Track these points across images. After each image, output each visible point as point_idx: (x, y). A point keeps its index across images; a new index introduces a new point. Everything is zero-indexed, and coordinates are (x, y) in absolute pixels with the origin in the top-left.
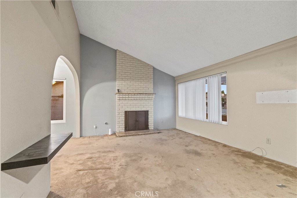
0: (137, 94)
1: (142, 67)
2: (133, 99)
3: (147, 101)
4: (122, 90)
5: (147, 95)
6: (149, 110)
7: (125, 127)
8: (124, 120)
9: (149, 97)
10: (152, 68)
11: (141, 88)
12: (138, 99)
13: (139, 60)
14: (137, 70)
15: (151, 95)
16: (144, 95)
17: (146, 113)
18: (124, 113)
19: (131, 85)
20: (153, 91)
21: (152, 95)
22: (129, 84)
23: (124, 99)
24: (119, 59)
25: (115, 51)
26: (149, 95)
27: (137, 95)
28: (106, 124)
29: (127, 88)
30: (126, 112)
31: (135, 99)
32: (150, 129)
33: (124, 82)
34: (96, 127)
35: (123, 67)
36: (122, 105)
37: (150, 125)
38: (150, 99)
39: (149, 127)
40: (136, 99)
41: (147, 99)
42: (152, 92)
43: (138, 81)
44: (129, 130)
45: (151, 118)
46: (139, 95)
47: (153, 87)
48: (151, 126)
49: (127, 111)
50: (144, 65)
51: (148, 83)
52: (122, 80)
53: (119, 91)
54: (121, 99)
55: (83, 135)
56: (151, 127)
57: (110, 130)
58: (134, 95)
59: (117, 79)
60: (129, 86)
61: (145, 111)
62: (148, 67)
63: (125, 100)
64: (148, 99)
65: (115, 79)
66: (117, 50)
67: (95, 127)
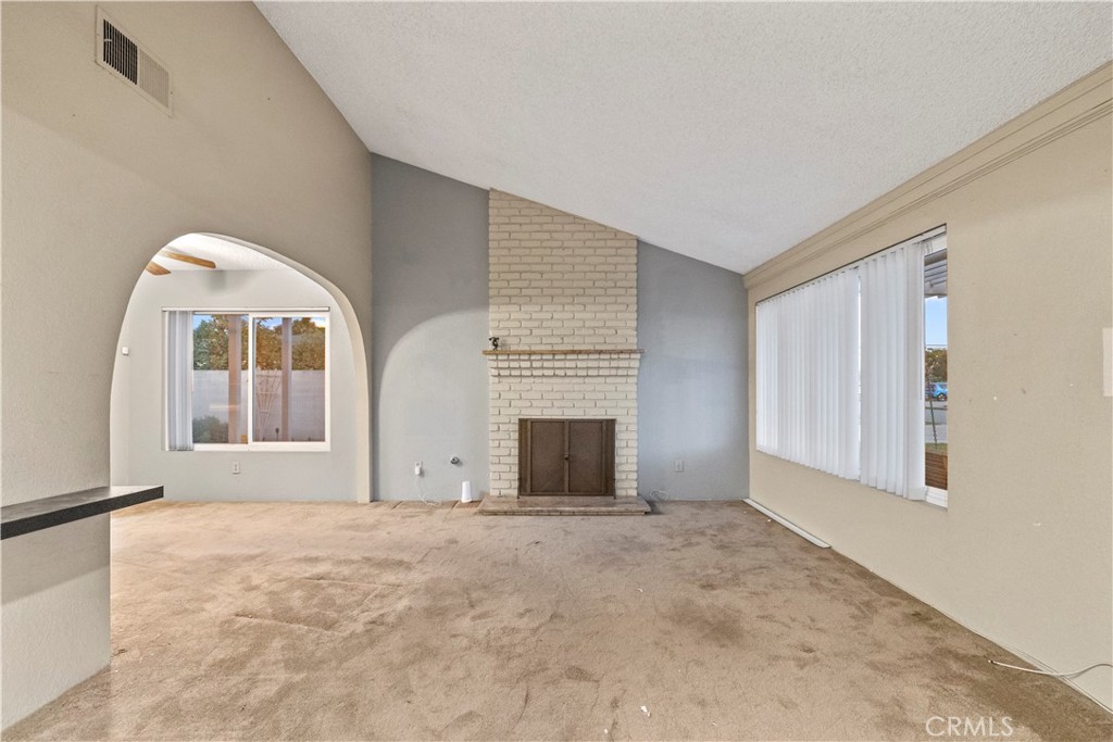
0: (565, 353)
1: (588, 244)
2: (550, 372)
3: (608, 380)
4: (510, 341)
5: (607, 356)
6: (619, 419)
7: (520, 479)
8: (515, 452)
9: (614, 364)
10: (635, 243)
11: (583, 332)
12: (569, 373)
13: (575, 217)
14: (568, 260)
15: (622, 356)
16: (591, 357)
17: (606, 429)
18: (517, 427)
19: (542, 321)
20: (635, 340)
21: (627, 356)
22: (535, 316)
23: (514, 373)
24: (498, 224)
25: (485, 194)
26: (614, 356)
27: (562, 357)
28: (456, 462)
29: (529, 332)
30: (522, 422)
31: (558, 372)
32: (619, 492)
33: (516, 308)
34: (422, 473)
35: (513, 252)
36: (511, 395)
37: (623, 480)
38: (620, 372)
39: (618, 485)
40: (561, 373)
41: (606, 372)
42: (633, 343)
43: (572, 303)
44: (533, 492)
45: (624, 452)
46: (575, 357)
47: (634, 324)
48: (627, 481)
49: (526, 420)
50: (598, 236)
51: (615, 308)
52: (510, 303)
53: (496, 346)
54: (503, 373)
55: (383, 495)
56: (625, 485)
57: (465, 485)
58: (551, 357)
59: (490, 300)
60: (536, 324)
61: (601, 422)
62: (617, 244)
63: (521, 376)
64: (613, 372)
65: (483, 302)
66: (492, 189)
67: (417, 471)
